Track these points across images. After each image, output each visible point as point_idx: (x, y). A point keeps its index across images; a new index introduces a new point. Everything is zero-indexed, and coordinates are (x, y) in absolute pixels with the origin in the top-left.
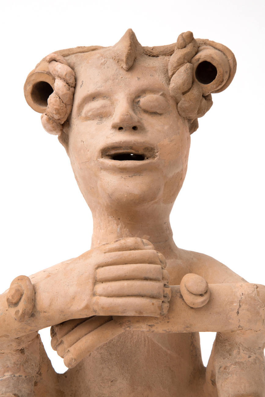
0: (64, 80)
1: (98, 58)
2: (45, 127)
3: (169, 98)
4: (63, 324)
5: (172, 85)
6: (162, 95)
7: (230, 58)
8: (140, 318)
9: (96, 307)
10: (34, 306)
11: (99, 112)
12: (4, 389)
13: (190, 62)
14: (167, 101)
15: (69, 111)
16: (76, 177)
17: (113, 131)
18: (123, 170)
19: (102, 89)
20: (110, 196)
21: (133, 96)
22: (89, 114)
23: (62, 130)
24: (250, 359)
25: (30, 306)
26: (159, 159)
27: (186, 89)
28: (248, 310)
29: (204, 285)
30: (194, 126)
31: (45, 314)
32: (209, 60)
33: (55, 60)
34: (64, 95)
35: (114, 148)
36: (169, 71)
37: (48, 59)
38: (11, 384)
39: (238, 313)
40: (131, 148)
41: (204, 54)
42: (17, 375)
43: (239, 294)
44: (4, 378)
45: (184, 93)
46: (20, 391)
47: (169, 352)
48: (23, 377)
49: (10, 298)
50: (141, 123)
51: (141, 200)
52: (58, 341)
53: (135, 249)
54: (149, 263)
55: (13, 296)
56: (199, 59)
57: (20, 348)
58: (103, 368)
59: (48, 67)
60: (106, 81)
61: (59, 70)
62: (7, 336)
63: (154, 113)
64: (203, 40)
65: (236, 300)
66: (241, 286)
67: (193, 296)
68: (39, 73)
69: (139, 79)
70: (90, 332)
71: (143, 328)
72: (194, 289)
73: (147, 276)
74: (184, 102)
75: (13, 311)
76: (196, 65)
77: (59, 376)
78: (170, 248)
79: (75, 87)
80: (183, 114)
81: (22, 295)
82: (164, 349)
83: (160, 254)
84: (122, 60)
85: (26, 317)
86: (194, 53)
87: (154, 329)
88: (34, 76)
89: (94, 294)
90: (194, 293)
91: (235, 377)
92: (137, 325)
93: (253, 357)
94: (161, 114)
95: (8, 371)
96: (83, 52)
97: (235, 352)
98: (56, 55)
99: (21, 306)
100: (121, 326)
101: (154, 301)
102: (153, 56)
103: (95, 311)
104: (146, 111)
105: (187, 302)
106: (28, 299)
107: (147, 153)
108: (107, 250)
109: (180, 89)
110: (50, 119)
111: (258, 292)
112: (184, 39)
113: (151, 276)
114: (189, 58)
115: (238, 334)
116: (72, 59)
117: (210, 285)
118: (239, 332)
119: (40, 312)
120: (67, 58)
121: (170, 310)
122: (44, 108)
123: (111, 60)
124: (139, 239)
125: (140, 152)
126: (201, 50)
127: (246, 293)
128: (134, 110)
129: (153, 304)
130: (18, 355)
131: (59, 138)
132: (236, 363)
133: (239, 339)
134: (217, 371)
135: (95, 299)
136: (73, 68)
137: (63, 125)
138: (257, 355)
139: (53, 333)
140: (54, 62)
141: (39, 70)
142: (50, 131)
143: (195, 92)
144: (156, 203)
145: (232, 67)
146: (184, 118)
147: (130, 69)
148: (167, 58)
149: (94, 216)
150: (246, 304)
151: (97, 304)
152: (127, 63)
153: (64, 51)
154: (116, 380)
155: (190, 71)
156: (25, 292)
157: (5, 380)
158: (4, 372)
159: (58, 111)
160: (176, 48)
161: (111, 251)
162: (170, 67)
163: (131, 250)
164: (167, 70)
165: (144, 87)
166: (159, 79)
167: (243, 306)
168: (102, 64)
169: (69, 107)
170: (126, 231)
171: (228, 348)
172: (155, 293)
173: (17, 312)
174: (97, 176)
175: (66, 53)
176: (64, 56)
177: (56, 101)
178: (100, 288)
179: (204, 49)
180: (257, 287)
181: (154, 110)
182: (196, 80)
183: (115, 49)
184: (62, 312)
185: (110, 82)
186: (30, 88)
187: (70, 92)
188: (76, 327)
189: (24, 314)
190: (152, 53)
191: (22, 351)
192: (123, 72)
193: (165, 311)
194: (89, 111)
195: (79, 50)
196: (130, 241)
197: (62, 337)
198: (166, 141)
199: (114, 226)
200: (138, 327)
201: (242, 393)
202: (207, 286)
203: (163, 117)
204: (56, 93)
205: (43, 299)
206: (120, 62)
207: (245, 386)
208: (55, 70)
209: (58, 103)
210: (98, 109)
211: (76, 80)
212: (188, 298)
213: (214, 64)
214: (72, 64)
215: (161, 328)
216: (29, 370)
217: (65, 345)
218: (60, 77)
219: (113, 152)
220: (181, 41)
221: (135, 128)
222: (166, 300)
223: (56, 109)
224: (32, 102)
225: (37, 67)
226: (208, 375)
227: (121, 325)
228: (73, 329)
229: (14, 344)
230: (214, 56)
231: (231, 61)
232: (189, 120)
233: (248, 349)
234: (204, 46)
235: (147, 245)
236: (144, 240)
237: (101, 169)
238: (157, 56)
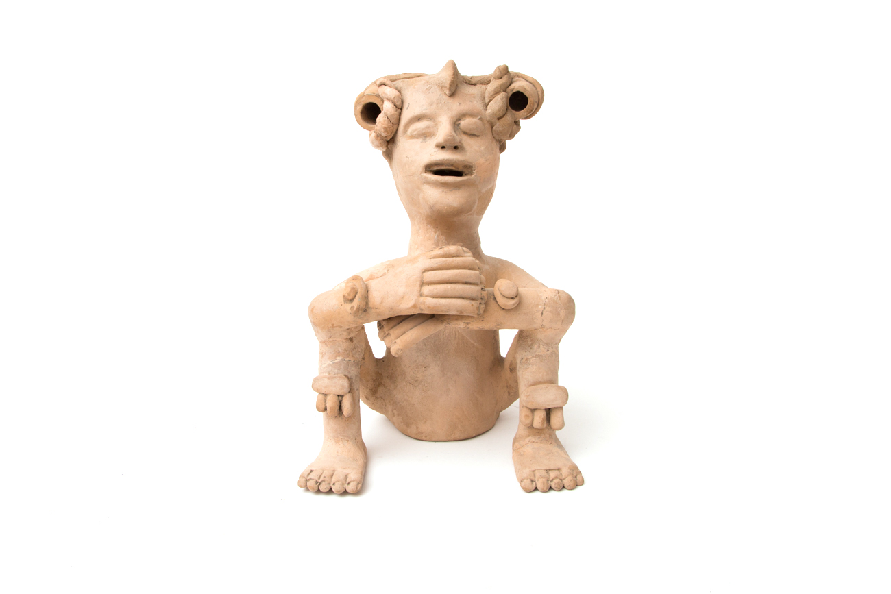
0: (393, 102)
1: (424, 84)
2: (373, 143)
3: (486, 122)
4: (389, 319)
5: (489, 111)
6: (479, 119)
7: (539, 90)
8: (460, 317)
9: (422, 306)
10: (367, 303)
11: (423, 131)
12: (336, 371)
13: (505, 91)
14: (484, 124)
15: (395, 130)
16: (398, 189)
17: (436, 149)
18: (444, 185)
19: (427, 112)
20: (431, 207)
21: (455, 119)
22: (414, 133)
23: (387, 146)
24: (548, 353)
25: (364, 303)
26: (475, 176)
27: (501, 115)
28: (550, 312)
29: (515, 290)
30: (502, 148)
31: (377, 310)
32: (521, 91)
33: (384, 84)
34: (392, 116)
35: (436, 164)
36: (486, 99)
37: (378, 83)
38: (342, 367)
39: (542, 314)
40: (452, 165)
41: (517, 86)
42: (347, 359)
43: (543, 298)
44: (336, 361)
45: (499, 119)
46: (350, 373)
47: (475, 344)
48: (352, 361)
49: (346, 295)
50: (462, 144)
51: (459, 212)
52: (385, 333)
53: (457, 256)
54: (470, 269)
55: (349, 294)
56: (513, 90)
57: (349, 337)
58: (418, 356)
59: (377, 91)
60: (431, 104)
61: (388, 94)
62: (340, 327)
63: (472, 135)
64: (516, 73)
65: (541, 303)
66: (545, 291)
67: (506, 299)
68: (369, 95)
69: (460, 104)
70: (414, 327)
71: (461, 325)
72: (507, 293)
73: (468, 280)
74: (499, 126)
75: (348, 306)
76: (510, 94)
77: (377, 360)
78: (479, 255)
79: (401, 109)
80: (497, 137)
81: (357, 293)
82: (472, 341)
83: (477, 261)
84: (446, 87)
85: (360, 312)
86: (509, 84)
87: (470, 326)
88: (364, 98)
89: (421, 295)
90: (507, 296)
91: (535, 367)
92: (456, 322)
93: (551, 350)
94: (478, 136)
95: (339, 356)
96: (409, 78)
97: (535, 347)
98: (385, 80)
99: (356, 303)
100: (442, 323)
101: (473, 302)
102: (472, 84)
103: (422, 310)
104: (465, 133)
105: (500, 304)
106: (362, 296)
107: (465, 171)
108: (432, 256)
109: (496, 115)
110: (378, 136)
111: (559, 297)
112: (500, 71)
113: (471, 281)
114: (504, 88)
115: (540, 331)
116: (399, 84)
117: (520, 289)
118: (541, 330)
119: (372, 308)
120: (394, 83)
121: (485, 310)
122: (372, 126)
123: (436, 87)
124: (460, 248)
125: (460, 169)
126: (515, 81)
127: (550, 297)
128: (455, 131)
129: (472, 305)
130: (348, 343)
131: (384, 153)
132: (536, 356)
133: (540, 336)
134: (518, 361)
135: (422, 299)
136: (400, 92)
137: (388, 142)
138: (554, 349)
139: (380, 326)
140: (383, 86)
141: (367, 92)
142: (377, 147)
143: (509, 118)
144: (471, 214)
145: (540, 98)
146: (497, 140)
147: (452, 95)
148: (484, 86)
149: (413, 224)
150: (549, 306)
151: (424, 303)
152: (450, 90)
153: (391, 76)
154: (429, 367)
155: (505, 99)
156: (359, 290)
157: (337, 363)
158: (336, 356)
159: (386, 130)
160: (492, 78)
161: (436, 257)
162: (487, 95)
163: (453, 257)
164: (484, 97)
165: (464, 112)
166: (477, 105)
167: (547, 309)
168: (427, 89)
169: (395, 126)
170: (442, 238)
171: (530, 343)
172: (474, 295)
173: (352, 307)
174: (419, 189)
175: (394, 78)
176: (392, 81)
177: (384, 121)
178: (427, 290)
179: (517, 80)
180: (558, 292)
181: (472, 132)
182: (509, 107)
183: (439, 77)
184: (392, 309)
185: (435, 106)
186: (360, 108)
187: (397, 113)
188: (401, 322)
189: (358, 310)
190: (470, 82)
191: (351, 339)
192: (446, 98)
193: (482, 311)
194: (415, 130)
195: (405, 76)
196: (452, 249)
197: (389, 330)
198: (482, 160)
199: (432, 234)
200: (457, 324)
201: (540, 380)
202: (518, 291)
203: (479, 138)
204: (385, 114)
205: (375, 297)
206: (444, 89)
207: (543, 375)
208: (384, 93)
209: (386, 122)
210: (423, 129)
211: (402, 102)
212: (501, 300)
213: (526, 95)
214: (399, 88)
215: (475, 326)
216: (357, 356)
217: (392, 337)
218: (389, 99)
219: (436, 168)
220: (498, 73)
221: (456, 148)
222: (483, 302)
223: (384, 128)
224: (361, 120)
225: (366, 90)
226: (507, 365)
227: (442, 321)
228: (399, 324)
229: (345, 333)
230: (526, 87)
231: (540, 93)
232: (500, 142)
233: (547, 344)
234: (517, 79)
235: (467, 253)
236: (464, 249)
237: (424, 182)
238: (475, 85)
